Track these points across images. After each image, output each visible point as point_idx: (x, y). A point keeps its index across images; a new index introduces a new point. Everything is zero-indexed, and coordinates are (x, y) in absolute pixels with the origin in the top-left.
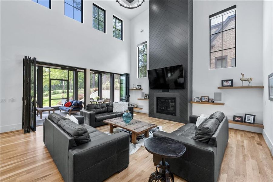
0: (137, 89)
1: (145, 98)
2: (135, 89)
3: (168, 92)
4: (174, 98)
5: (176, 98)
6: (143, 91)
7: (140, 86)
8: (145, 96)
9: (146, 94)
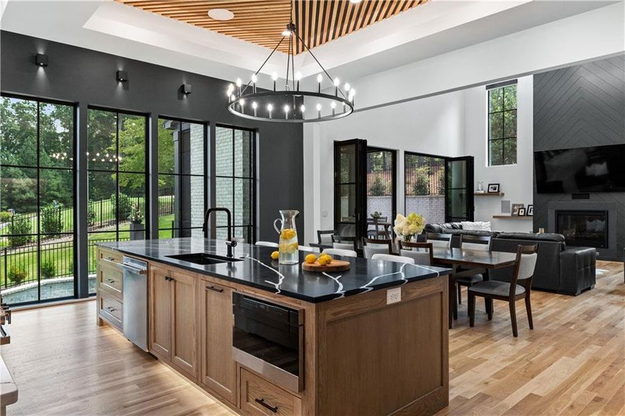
0: (489, 194)
1: (513, 215)
2: (482, 192)
3: (588, 198)
4: (603, 212)
5: (608, 212)
6: (505, 198)
7: (499, 185)
8: (514, 211)
9: (514, 205)
